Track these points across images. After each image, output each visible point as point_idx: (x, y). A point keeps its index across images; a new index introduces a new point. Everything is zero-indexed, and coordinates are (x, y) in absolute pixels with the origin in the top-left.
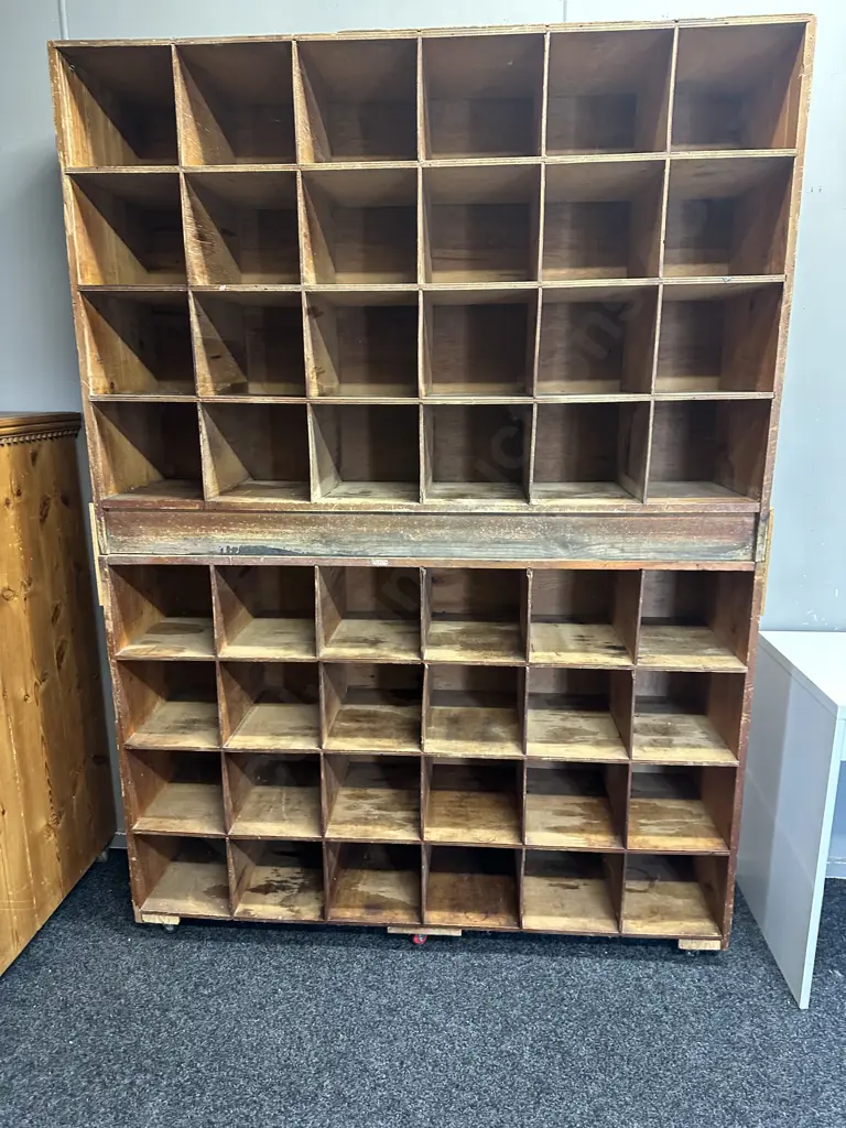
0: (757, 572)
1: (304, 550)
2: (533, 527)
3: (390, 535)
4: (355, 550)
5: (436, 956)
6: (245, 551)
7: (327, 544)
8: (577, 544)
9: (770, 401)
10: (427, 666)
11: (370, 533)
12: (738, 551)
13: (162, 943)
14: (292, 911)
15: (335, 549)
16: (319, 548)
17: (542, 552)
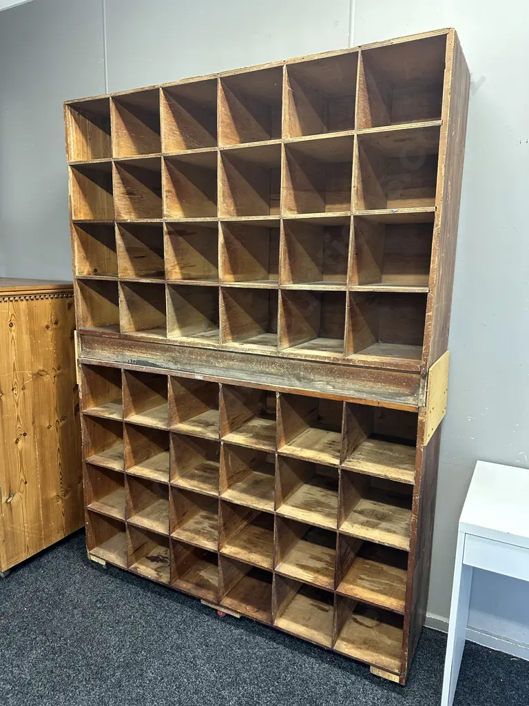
0: (420, 414)
1: (164, 365)
2: (281, 366)
3: (206, 361)
4: (189, 368)
5: (225, 626)
6: (139, 362)
7: (176, 363)
8: (307, 379)
9: (426, 294)
10: (222, 443)
11: (196, 359)
12: (409, 398)
13: (98, 573)
14: (158, 574)
15: (179, 366)
16: (172, 366)
17: (287, 382)
